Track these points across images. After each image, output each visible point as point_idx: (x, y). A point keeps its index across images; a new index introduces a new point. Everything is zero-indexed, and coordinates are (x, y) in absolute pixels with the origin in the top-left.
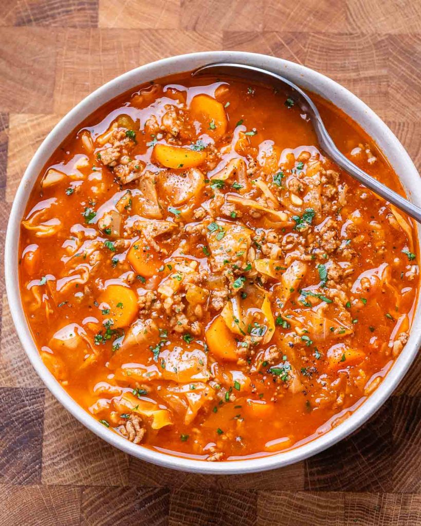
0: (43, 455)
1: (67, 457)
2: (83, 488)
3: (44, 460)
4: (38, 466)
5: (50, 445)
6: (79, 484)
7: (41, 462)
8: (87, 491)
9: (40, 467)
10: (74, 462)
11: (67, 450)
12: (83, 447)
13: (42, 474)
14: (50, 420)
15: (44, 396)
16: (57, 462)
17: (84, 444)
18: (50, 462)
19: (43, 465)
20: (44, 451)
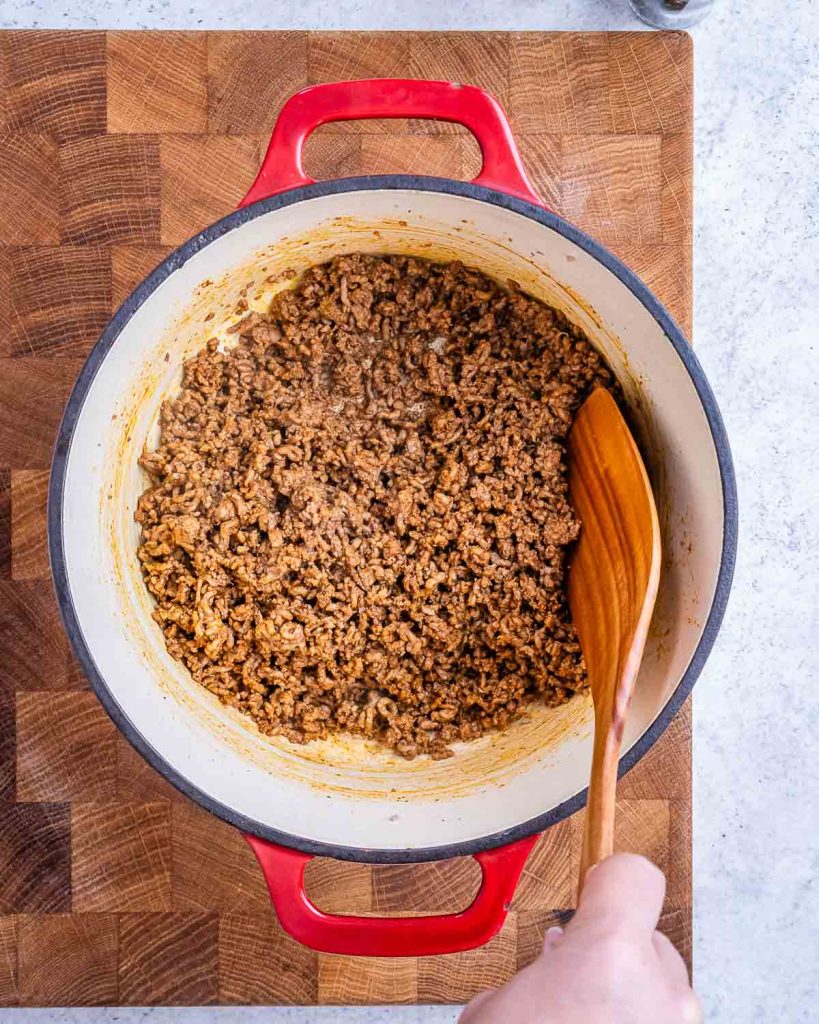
0: (73, 878)
1: (100, 880)
2: (120, 915)
3: (74, 884)
4: (66, 893)
5: (80, 867)
6: (115, 910)
7: (70, 887)
8: (125, 918)
9: (70, 893)
10: (108, 885)
11: (100, 872)
12: (118, 868)
13: (73, 900)
14: (79, 838)
15: (69, 810)
16: (89, 886)
17: (119, 864)
18: (80, 887)
19: (73, 891)
20: (73, 874)
